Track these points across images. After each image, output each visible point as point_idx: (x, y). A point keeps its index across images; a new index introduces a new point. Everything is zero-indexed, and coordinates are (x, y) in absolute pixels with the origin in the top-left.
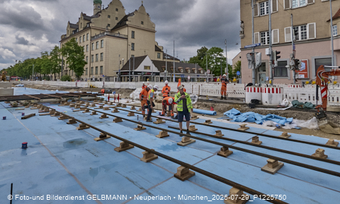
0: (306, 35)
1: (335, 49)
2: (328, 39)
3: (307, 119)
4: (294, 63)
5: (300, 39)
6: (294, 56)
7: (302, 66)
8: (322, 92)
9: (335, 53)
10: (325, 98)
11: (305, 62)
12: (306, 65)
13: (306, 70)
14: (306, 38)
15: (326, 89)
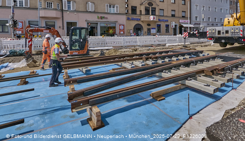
0: (22, 4)
1: (41, 16)
2: (37, 9)
3: (20, 61)
4: (13, 23)
5: (18, 6)
6: (13, 18)
7: (20, 25)
8: (29, 42)
9: (41, 19)
10: (30, 46)
11: (22, 22)
12: (23, 25)
13: (22, 28)
14: (22, 6)
15: (31, 40)
